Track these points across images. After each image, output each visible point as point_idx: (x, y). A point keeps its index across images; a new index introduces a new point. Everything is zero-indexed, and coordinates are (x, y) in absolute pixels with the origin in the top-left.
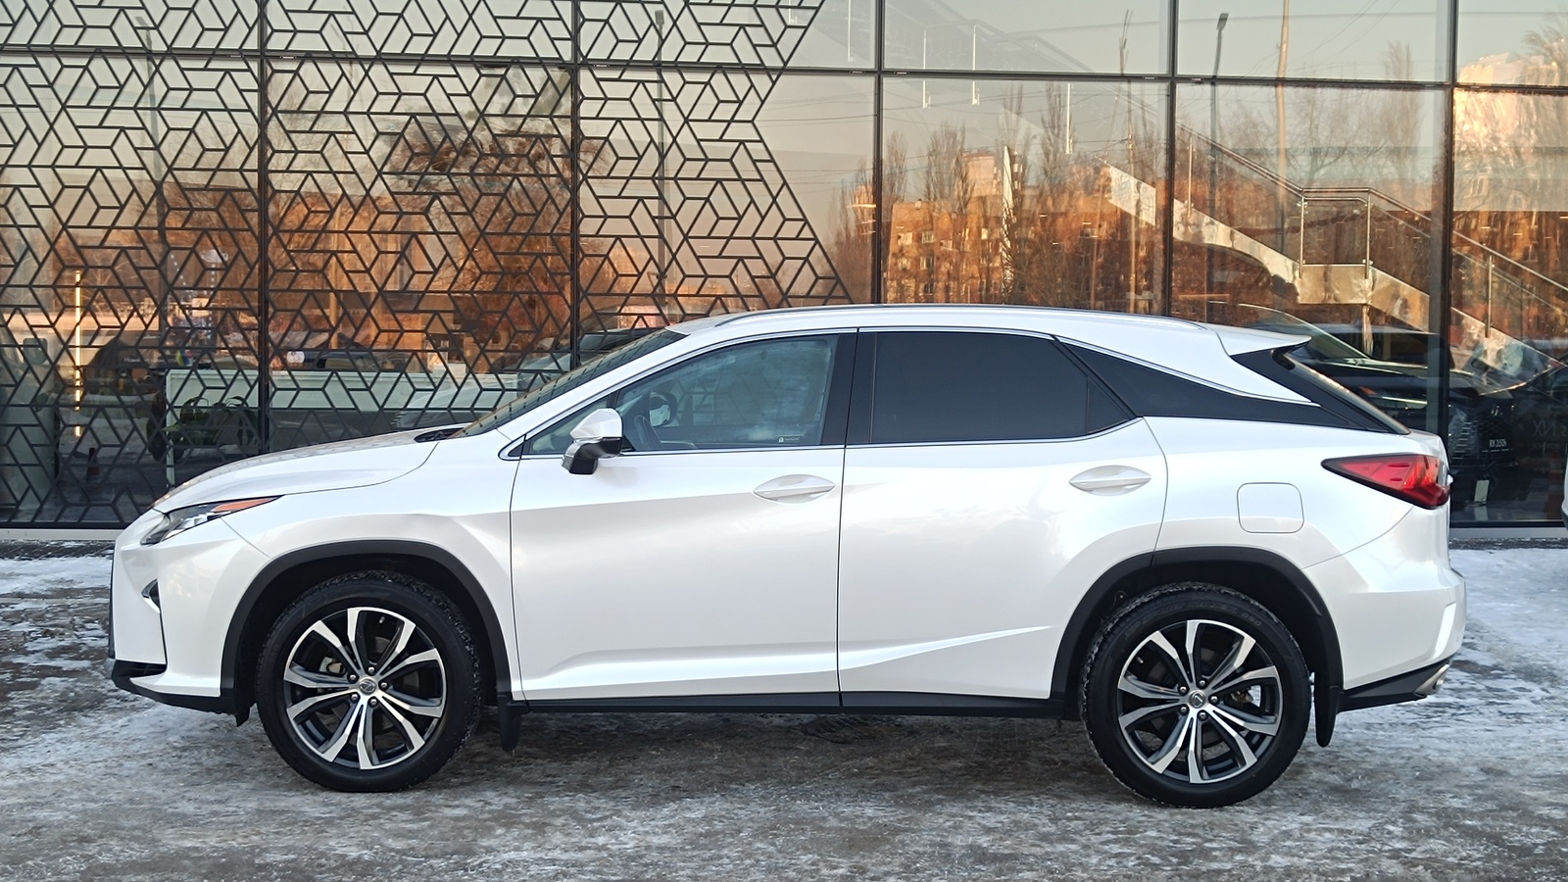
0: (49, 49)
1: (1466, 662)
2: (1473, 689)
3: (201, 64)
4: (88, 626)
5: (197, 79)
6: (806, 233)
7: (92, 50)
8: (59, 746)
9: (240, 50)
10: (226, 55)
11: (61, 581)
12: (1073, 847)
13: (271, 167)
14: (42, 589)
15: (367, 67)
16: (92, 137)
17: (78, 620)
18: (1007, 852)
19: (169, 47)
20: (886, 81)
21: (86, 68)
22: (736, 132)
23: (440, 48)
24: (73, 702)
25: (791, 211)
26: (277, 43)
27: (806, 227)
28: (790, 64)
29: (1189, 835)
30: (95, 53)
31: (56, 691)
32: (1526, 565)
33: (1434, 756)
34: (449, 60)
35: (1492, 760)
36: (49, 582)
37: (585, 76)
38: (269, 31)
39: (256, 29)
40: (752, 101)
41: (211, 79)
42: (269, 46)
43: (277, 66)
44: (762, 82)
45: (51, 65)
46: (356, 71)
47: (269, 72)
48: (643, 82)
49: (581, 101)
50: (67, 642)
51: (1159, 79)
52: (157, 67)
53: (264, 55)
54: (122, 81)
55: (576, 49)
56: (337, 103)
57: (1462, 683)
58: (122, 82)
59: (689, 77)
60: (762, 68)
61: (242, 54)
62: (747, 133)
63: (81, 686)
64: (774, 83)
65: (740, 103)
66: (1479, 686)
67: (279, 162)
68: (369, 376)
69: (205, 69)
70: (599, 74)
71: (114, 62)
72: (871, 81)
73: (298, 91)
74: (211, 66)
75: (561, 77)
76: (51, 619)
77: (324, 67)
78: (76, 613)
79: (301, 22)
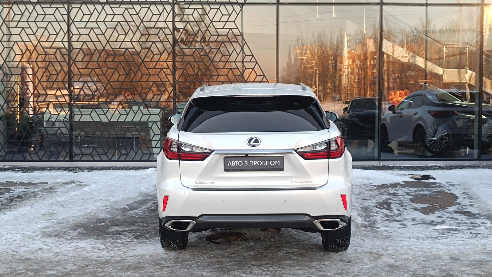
1: (468, 212)
2: (465, 223)
3: (48, 6)
5: (47, 11)
6: (253, 60)
10: (56, 2)
13: (72, 40)
15: (103, 6)
16: (13, 31)
19: (38, 0)
20: (280, 7)
21: (11, 8)
22: (229, 25)
25: (248, 53)
27: (253, 58)
30: (14, 3)
34: (130, 3)
35: (456, 254)
37: (176, 7)
40: (234, 15)
41: (52, 11)
43: (73, 6)
44: (237, 8)
46: (99, 7)
47: (71, 8)
48: (196, 9)
49: (175, 16)
51: (377, 4)
52: (34, 7)
53: (69, 2)
54: (23, 12)
56: (94, 18)
57: (462, 221)
59: (212, 7)
60: (237, 3)
61: (62, 2)
62: (232, 25)
64: (241, 8)
65: (230, 15)
66: (468, 222)
67: (74, 38)
68: (105, 110)
69: (50, 7)
70: (181, 6)
71: (20, 6)
72: (275, 7)
73: (80, 14)
74: (52, 6)
75: (169, 8)
77: (89, 6)
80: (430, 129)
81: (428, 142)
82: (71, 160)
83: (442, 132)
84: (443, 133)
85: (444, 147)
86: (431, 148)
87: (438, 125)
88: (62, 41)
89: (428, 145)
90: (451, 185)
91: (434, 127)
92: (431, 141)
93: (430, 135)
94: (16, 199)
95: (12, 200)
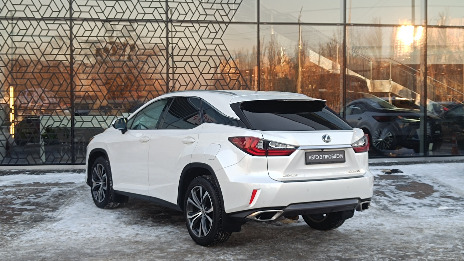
0: (4, 18)
1: (451, 197)
3: (52, 22)
4: (31, 195)
5: (51, 27)
6: (237, 72)
8: (37, 233)
9: (64, 18)
10: (60, 19)
11: (17, 182)
12: (367, 256)
13: (74, 53)
14: (11, 184)
15: (103, 23)
16: (18, 45)
19: (42, 17)
20: (261, 26)
21: (16, 24)
22: (216, 41)
23: (126, 17)
24: (35, 219)
25: (233, 65)
27: (237, 70)
28: (232, 21)
29: (400, 251)
30: (19, 19)
31: (28, 216)
32: (454, 168)
33: (459, 224)
34: (128, 20)
36: (13, 182)
37: (169, 24)
38: (73, 12)
39: (69, 12)
40: (220, 32)
41: (55, 27)
42: (74, 16)
43: (75, 22)
44: (223, 26)
45: (5, 23)
46: (99, 24)
47: (73, 24)
48: (188, 27)
49: (169, 33)
50: (25, 201)
52: (38, 23)
53: (71, 19)
54: (28, 28)
55: (167, 17)
56: (94, 33)
57: (453, 203)
59: (201, 25)
60: (223, 22)
61: (65, 19)
62: (219, 41)
63: (35, 214)
64: (227, 26)
65: (217, 33)
66: (458, 204)
67: (76, 52)
68: (105, 117)
69: (53, 24)
70: (174, 24)
71: (25, 22)
72: (256, 26)
73: (82, 30)
74: (55, 23)
75: (163, 25)
76: (18, 194)
77: (90, 23)
78: (26, 191)
79: (83, 9)
80: (376, 132)
81: (374, 143)
82: (73, 163)
83: (386, 134)
84: (388, 135)
86: (378, 148)
87: (383, 128)
88: (65, 55)
89: (375, 146)
90: (418, 177)
91: (380, 130)
92: (377, 142)
93: (376, 136)
94: (60, 197)
95: (56, 197)
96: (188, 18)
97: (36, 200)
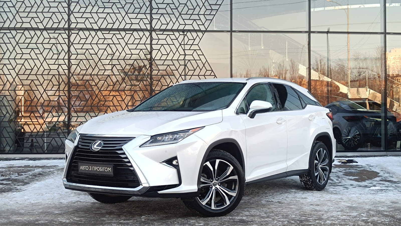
0: (13, 28)
1: (390, 180)
2: (391, 186)
3: (53, 32)
4: (14, 174)
5: (52, 36)
6: (212, 74)
7: (25, 28)
10: (59, 29)
12: (270, 219)
13: (71, 58)
16: (24, 51)
17: (12, 173)
18: (250, 220)
19: (45, 27)
20: (233, 34)
21: (23, 33)
22: (193, 47)
23: (115, 27)
24: (3, 190)
25: (209, 68)
26: (73, 26)
27: (212, 72)
28: (208, 30)
29: (304, 216)
34: (118, 30)
35: (394, 200)
37: (153, 33)
38: (71, 23)
39: (67, 23)
40: (198, 39)
41: (55, 36)
42: (71, 27)
43: (73, 32)
44: (200, 34)
45: (14, 32)
46: (93, 33)
47: (71, 33)
48: (169, 35)
49: (153, 40)
50: (7, 178)
51: (306, 32)
52: (42, 33)
53: (69, 29)
55: (151, 26)
56: (89, 41)
57: (388, 185)
58: (32, 37)
59: (181, 33)
60: (200, 31)
61: (64, 29)
62: (196, 47)
63: (7, 187)
64: (203, 34)
65: (194, 40)
66: (393, 185)
67: (73, 57)
68: (97, 113)
70: (157, 33)
71: (30, 32)
72: (229, 34)
73: (78, 38)
74: (56, 32)
75: (147, 34)
76: (4, 173)
77: (85, 32)
78: (12, 171)
79: (79, 20)
80: (345, 130)
81: (343, 140)
84: (355, 133)
85: (356, 144)
86: (347, 145)
88: (63, 59)
89: (344, 142)
90: (370, 166)
92: (346, 139)
94: (38, 176)
95: (35, 176)
96: (169, 27)
97: (16, 178)
